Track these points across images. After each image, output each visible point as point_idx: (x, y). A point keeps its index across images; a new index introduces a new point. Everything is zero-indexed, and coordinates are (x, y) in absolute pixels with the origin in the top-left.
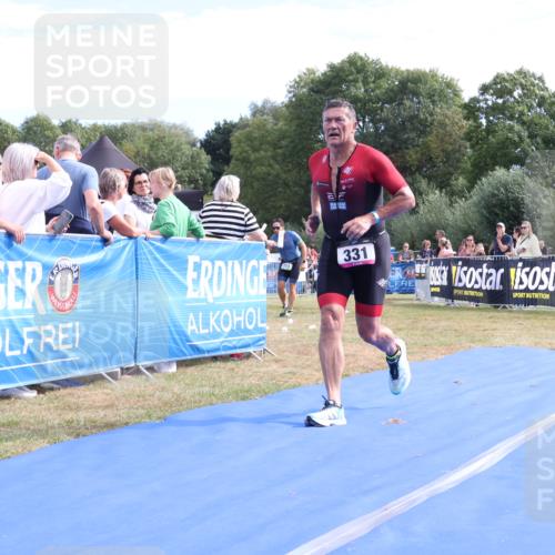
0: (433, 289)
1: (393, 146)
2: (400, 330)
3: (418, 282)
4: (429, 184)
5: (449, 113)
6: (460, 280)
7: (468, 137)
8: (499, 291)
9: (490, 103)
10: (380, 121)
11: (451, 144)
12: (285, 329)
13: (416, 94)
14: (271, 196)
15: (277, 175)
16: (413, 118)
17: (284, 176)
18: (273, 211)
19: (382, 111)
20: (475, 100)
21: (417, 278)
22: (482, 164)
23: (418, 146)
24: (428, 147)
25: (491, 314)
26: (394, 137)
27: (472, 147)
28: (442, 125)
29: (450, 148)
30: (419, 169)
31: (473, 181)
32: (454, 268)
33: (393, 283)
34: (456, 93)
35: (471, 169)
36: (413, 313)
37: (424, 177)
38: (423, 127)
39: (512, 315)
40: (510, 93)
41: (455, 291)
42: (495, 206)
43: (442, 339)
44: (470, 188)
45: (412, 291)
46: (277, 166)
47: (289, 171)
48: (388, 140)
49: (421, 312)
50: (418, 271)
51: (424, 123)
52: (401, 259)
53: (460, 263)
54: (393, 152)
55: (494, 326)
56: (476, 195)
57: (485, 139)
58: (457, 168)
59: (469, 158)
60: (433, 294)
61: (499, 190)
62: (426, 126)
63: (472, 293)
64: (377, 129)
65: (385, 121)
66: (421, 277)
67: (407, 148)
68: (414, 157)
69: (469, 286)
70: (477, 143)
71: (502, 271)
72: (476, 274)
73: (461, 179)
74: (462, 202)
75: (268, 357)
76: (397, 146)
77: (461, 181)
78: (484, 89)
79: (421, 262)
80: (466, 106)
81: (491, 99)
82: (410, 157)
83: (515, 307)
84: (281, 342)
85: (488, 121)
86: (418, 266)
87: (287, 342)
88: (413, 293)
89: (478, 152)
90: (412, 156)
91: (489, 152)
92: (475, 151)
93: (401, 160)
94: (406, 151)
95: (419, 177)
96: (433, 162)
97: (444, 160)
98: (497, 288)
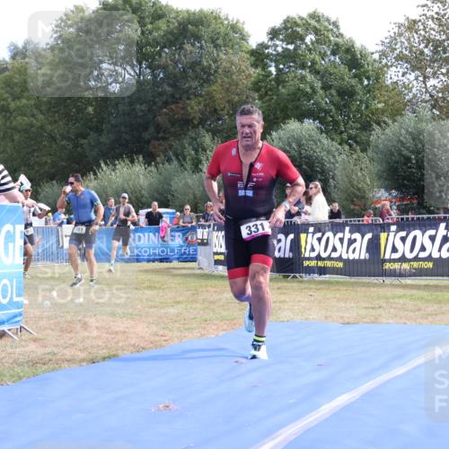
0: (217, 257)
1: (173, 96)
2: (178, 303)
3: (200, 249)
4: (214, 139)
5: (236, 59)
7: (256, 87)
8: (289, 259)
9: (280, 49)
10: (159, 67)
11: (238, 95)
13: (198, 38)
14: (34, 151)
15: (42, 127)
16: (194, 64)
17: (49, 127)
19: (160, 56)
20: (263, 46)
21: (199, 244)
22: (272, 117)
23: (201, 96)
24: (212, 98)
25: (280, 284)
26: (174, 86)
27: (261, 98)
28: (227, 72)
29: (237, 98)
30: (202, 122)
33: (172, 251)
34: (244, 38)
36: (194, 283)
37: (208, 131)
38: (206, 76)
39: (303, 286)
40: (302, 39)
43: (224, 313)
45: (194, 260)
46: (41, 116)
47: (56, 121)
48: (168, 89)
49: (203, 282)
50: (200, 237)
51: (207, 71)
52: (181, 223)
54: (174, 103)
55: (283, 298)
57: (274, 90)
60: (217, 262)
61: (290, 145)
62: (210, 74)
64: (155, 76)
65: (164, 68)
66: (204, 243)
67: (188, 99)
68: (196, 108)
70: (266, 94)
71: (291, 236)
76: (177, 96)
78: (274, 34)
79: (203, 227)
80: (253, 53)
81: (280, 46)
82: (192, 108)
83: (306, 277)
85: (279, 70)
86: (200, 231)
88: (195, 261)
89: (268, 104)
90: (194, 107)
91: (279, 104)
92: (264, 103)
93: (182, 112)
94: (188, 102)
95: (202, 131)
96: (218, 114)
97: (231, 112)
98: (287, 256)
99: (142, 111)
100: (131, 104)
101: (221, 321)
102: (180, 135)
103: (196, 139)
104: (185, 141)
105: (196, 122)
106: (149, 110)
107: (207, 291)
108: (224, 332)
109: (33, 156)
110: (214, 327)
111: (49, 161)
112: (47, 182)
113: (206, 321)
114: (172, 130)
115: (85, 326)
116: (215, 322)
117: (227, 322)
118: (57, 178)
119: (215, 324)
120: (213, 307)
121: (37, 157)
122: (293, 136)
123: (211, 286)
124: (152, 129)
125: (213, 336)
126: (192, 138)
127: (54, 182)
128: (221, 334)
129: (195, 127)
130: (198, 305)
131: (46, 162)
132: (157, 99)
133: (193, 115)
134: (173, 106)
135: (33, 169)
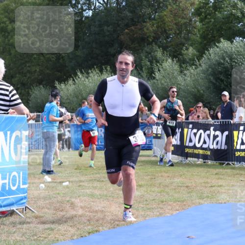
1: (132, 20)
3: (154, 141)
6: (191, 141)
8: (224, 150)
11: (183, 18)
12: (42, 185)
18: (28, 75)
21: (154, 138)
23: (154, 19)
24: (163, 21)
25: (217, 170)
27: (201, 21)
29: (183, 21)
30: (156, 39)
31: (202, 51)
32: (186, 130)
35: (200, 40)
37: (159, 48)
41: (187, 150)
42: (221, 73)
43: (176, 195)
44: (200, 57)
48: (129, 14)
50: (155, 132)
52: (140, 120)
53: (191, 126)
54: (133, 25)
55: (221, 182)
56: (204, 63)
57: (212, 14)
58: (187, 39)
59: (199, 31)
61: (224, 59)
63: (201, 152)
67: (144, 22)
69: (198, 145)
70: (206, 17)
72: (204, 136)
73: (191, 49)
74: (192, 70)
75: (29, 214)
76: (136, 20)
77: (191, 51)
82: (148, 29)
83: (237, 165)
84: (39, 198)
86: (155, 128)
87: (45, 198)
88: (151, 150)
89: (207, 25)
90: (150, 28)
91: (216, 26)
92: (204, 25)
93: (140, 32)
94: (145, 24)
95: (155, 47)
96: (167, 33)
97: (178, 32)
98: (223, 148)
99: (108, 31)
100: (100, 26)
101: (174, 202)
102: (138, 50)
103: (150, 54)
104: (142, 55)
105: (151, 40)
106: (115, 31)
107: (162, 176)
108: (178, 212)
109: (25, 66)
110: (170, 207)
111: (38, 70)
112: (37, 86)
113: (163, 202)
114: (133, 46)
115: (73, 205)
116: (170, 203)
117: (179, 203)
118: (44, 83)
119: (170, 205)
120: (167, 190)
121: (29, 66)
122: (227, 52)
123: (165, 172)
124: (116, 45)
125: (168, 215)
126: (147, 52)
127: (41, 86)
128: (175, 213)
129: (150, 43)
130: (156, 189)
131: (36, 70)
132: (120, 22)
133: (148, 34)
134: (133, 28)
135: (25, 76)
